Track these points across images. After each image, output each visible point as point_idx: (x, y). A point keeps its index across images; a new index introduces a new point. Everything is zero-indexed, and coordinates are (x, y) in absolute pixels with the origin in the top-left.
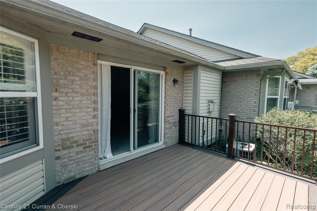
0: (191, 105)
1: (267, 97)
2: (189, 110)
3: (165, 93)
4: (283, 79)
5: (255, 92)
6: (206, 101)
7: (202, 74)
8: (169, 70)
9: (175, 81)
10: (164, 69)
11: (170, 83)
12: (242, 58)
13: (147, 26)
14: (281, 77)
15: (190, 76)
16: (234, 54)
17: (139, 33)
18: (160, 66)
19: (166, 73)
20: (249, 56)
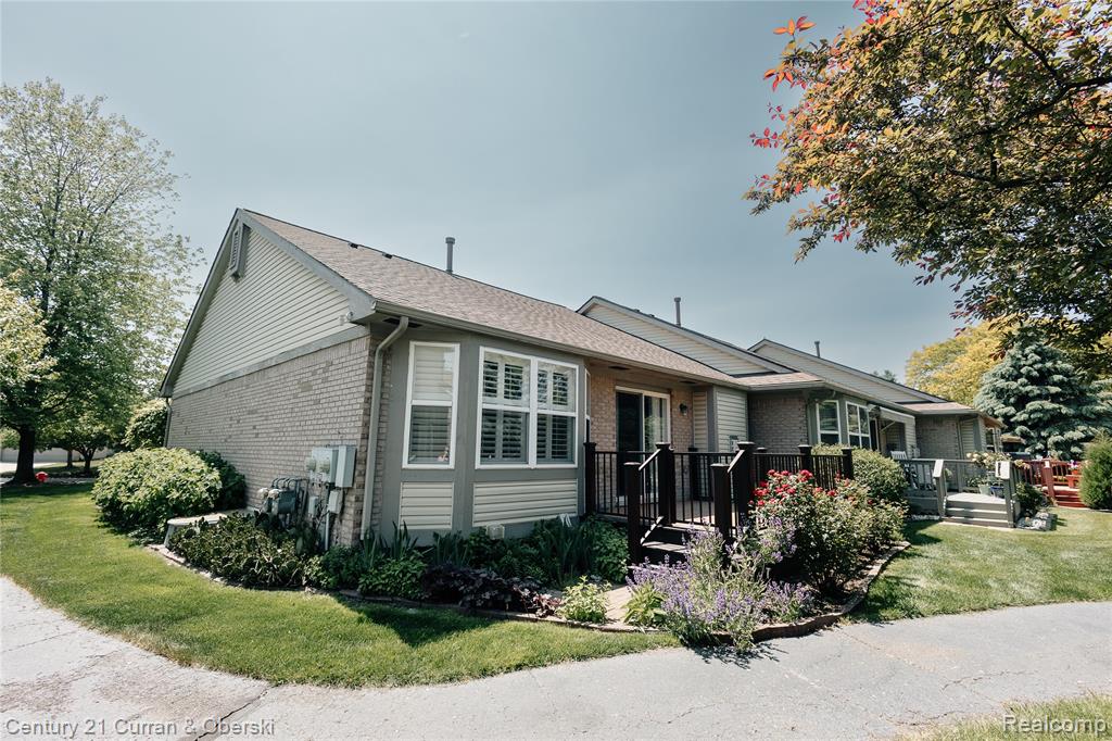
0: (706, 441)
1: (820, 432)
2: (703, 448)
3: (672, 424)
4: (842, 405)
5: (800, 425)
6: (728, 437)
7: (719, 398)
8: (674, 393)
9: (683, 408)
10: (669, 391)
11: (677, 410)
12: (774, 373)
13: (599, 302)
14: (837, 402)
15: (702, 401)
16: (764, 365)
17: (581, 312)
18: (663, 388)
19: (672, 397)
20: (785, 370)
